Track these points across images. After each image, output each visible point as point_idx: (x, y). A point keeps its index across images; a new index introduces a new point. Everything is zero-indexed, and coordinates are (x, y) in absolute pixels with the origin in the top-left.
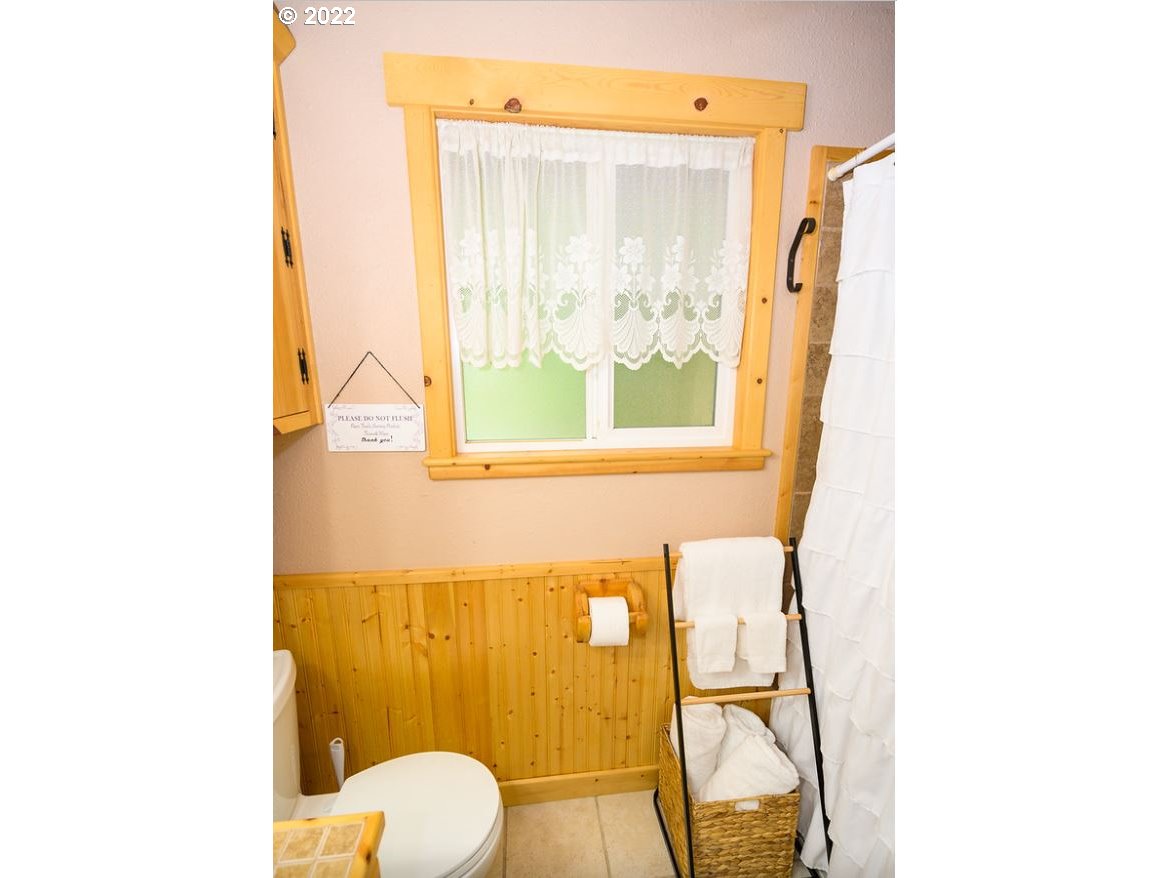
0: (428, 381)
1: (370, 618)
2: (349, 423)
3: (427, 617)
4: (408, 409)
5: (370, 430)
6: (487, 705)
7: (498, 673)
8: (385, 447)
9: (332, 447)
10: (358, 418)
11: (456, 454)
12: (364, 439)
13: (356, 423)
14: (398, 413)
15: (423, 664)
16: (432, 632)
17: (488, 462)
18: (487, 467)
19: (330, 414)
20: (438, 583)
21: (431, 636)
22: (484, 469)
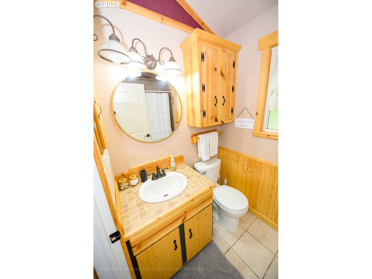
0: (257, 114)
1: (236, 161)
2: (239, 122)
3: (247, 166)
4: (251, 120)
5: (243, 124)
6: (257, 192)
7: (262, 186)
8: (245, 127)
9: (235, 126)
10: (241, 121)
11: (262, 131)
12: (241, 125)
13: (240, 122)
14: (249, 121)
15: (245, 175)
16: (248, 169)
17: (269, 134)
18: (268, 136)
19: (236, 120)
20: (251, 159)
21: (248, 170)
22: (267, 136)
